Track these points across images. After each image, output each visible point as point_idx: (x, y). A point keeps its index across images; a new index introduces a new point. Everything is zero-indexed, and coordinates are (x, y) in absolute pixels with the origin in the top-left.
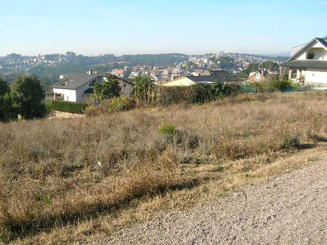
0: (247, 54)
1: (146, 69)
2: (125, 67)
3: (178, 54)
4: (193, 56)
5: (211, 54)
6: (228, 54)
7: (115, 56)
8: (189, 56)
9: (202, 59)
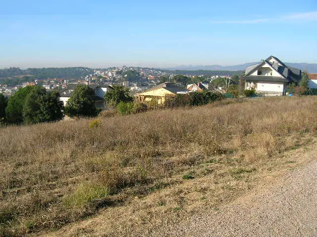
0: (147, 68)
1: (56, 82)
2: (36, 81)
3: (83, 68)
4: (97, 70)
5: (115, 68)
6: (130, 68)
7: (21, 69)
8: (93, 70)
9: (106, 72)
